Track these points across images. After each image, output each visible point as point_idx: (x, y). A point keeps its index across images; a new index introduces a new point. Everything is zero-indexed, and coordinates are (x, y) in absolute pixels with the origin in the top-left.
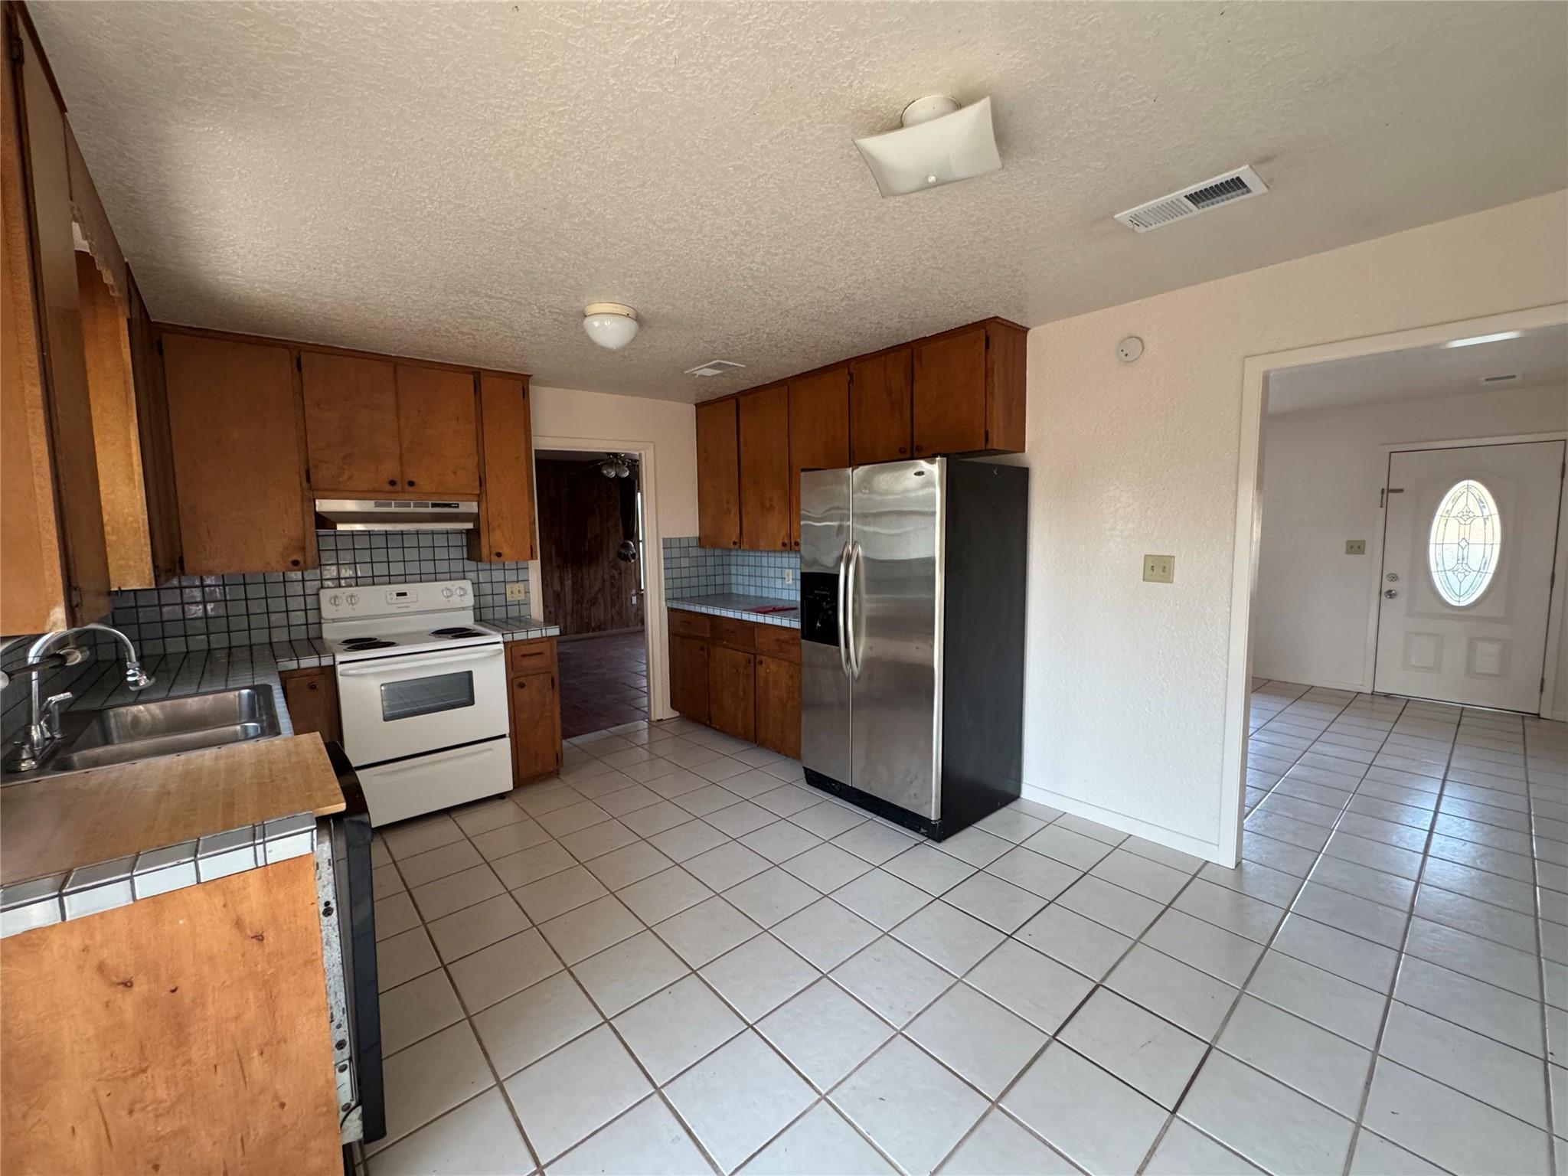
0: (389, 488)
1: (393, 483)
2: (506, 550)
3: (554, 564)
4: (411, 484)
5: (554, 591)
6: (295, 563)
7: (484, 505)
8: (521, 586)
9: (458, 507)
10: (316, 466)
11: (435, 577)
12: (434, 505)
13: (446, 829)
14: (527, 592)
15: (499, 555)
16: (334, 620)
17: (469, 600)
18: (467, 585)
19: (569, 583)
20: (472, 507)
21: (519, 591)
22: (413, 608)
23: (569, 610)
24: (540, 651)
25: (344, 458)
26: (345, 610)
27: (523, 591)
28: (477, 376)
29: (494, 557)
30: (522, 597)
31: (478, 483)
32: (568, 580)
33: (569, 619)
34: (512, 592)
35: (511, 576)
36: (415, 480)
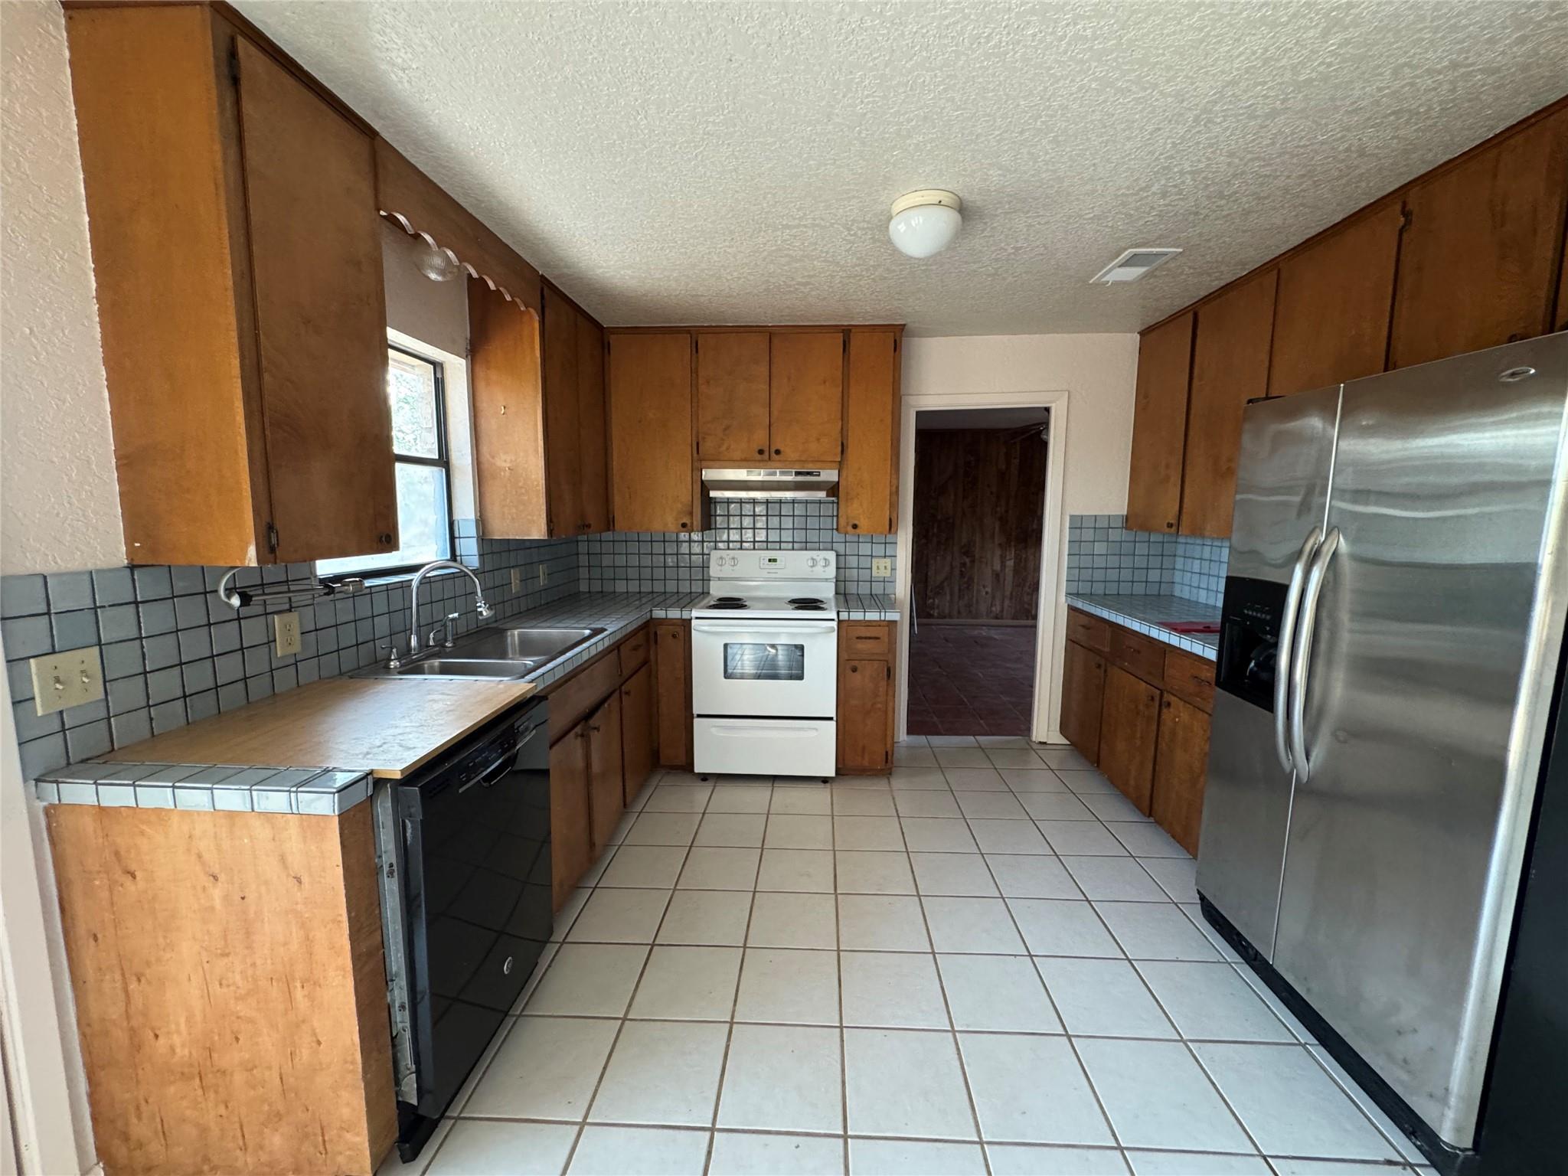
0: (759, 457)
1: (761, 452)
2: (863, 523)
3: (997, 541)
4: (778, 452)
5: (993, 571)
6: (684, 525)
7: (844, 473)
8: (888, 560)
9: (819, 475)
10: (704, 438)
11: (806, 546)
12: (798, 474)
13: (759, 795)
14: (893, 569)
15: (855, 526)
16: (719, 579)
17: (831, 572)
18: (831, 556)
19: (1010, 563)
20: (830, 475)
21: (885, 567)
22: (781, 574)
23: (1008, 593)
24: (877, 635)
25: (725, 430)
26: (727, 571)
27: (889, 568)
28: (846, 333)
29: (850, 528)
30: (888, 574)
31: (840, 448)
32: (1010, 559)
33: (1007, 602)
34: (878, 568)
35: (879, 550)
36: (782, 449)
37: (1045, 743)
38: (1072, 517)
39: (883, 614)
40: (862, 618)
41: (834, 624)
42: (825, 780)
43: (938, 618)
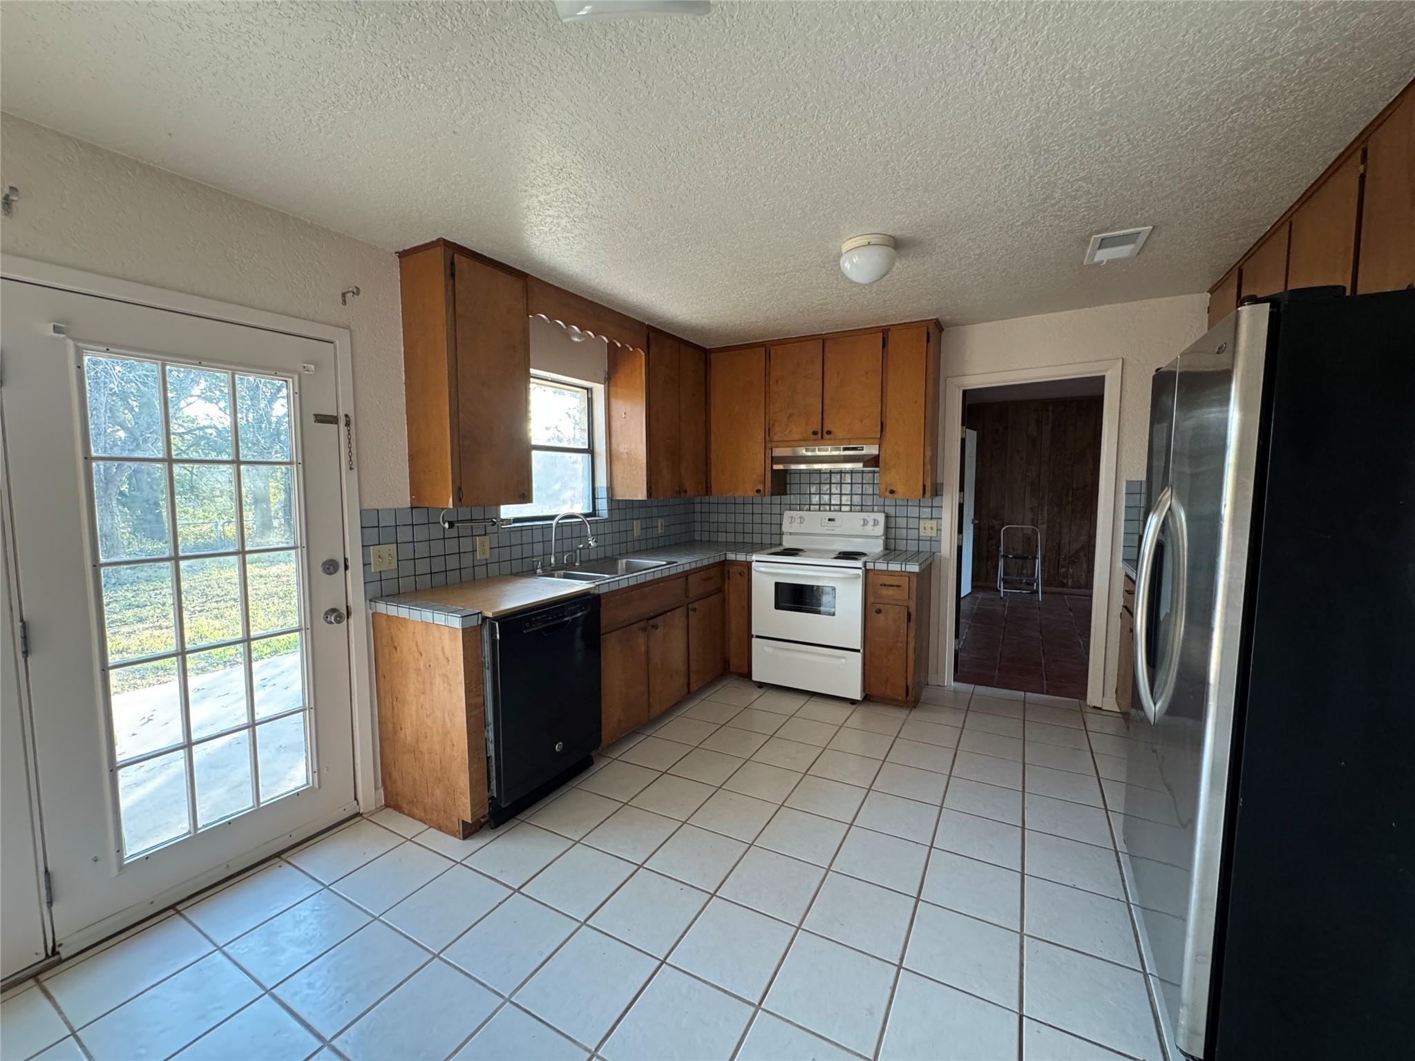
0: (812, 437)
1: (815, 433)
2: (900, 489)
4: (829, 432)
6: (758, 491)
7: (883, 449)
8: (934, 522)
9: (863, 450)
10: (773, 425)
11: (862, 508)
12: (845, 449)
14: (939, 530)
15: (892, 492)
16: (790, 534)
17: (880, 530)
18: (881, 518)
20: (871, 450)
21: (932, 528)
22: (838, 531)
24: (899, 584)
25: (788, 418)
26: (796, 528)
27: (935, 528)
28: (885, 333)
29: (888, 494)
30: (934, 533)
31: (879, 428)
34: (925, 529)
35: (926, 512)
36: (831, 430)
37: (1100, 709)
38: (1128, 482)
39: (903, 566)
40: (885, 568)
41: (860, 572)
42: (853, 702)
43: (1072, 587)
